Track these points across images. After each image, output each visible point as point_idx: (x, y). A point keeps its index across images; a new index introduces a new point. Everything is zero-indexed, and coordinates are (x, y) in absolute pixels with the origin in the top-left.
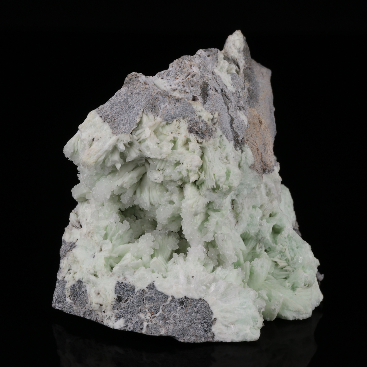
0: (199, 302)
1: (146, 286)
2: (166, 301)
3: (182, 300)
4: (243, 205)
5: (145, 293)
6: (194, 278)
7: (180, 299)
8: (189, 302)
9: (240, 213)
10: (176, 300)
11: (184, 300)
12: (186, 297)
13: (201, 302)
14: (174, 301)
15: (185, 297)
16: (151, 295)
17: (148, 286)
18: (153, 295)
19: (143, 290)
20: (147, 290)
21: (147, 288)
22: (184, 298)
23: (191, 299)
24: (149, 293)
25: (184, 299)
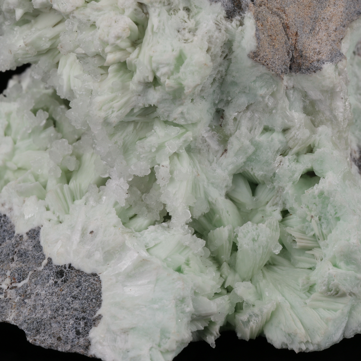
0: (89, 279)
1: (27, 230)
2: (40, 264)
3: (63, 269)
4: (239, 122)
5: (21, 243)
6: (93, 234)
7: (59, 266)
8: (74, 275)
9: (231, 135)
10: (54, 266)
11: (65, 271)
12: (72, 265)
13: (94, 280)
14: (50, 268)
15: (70, 266)
16: (28, 247)
17: (30, 231)
18: (30, 248)
19: (21, 237)
20: (25, 237)
21: (27, 234)
22: (67, 266)
23: (78, 271)
24: (26, 244)
25: (67, 269)
